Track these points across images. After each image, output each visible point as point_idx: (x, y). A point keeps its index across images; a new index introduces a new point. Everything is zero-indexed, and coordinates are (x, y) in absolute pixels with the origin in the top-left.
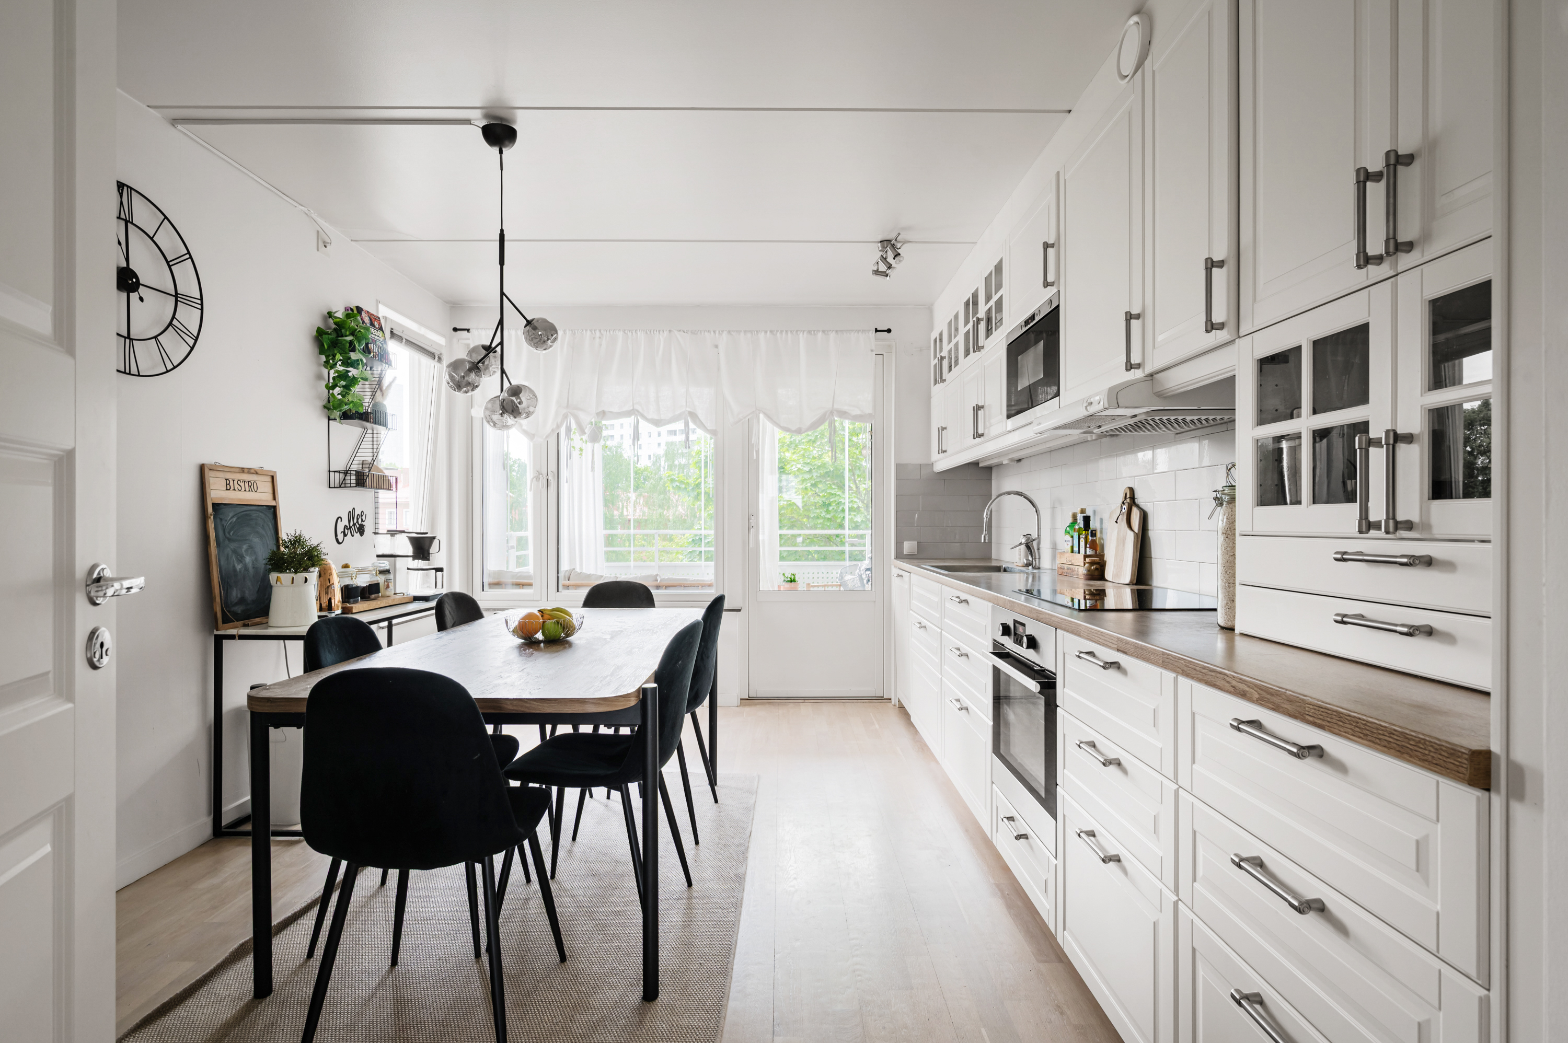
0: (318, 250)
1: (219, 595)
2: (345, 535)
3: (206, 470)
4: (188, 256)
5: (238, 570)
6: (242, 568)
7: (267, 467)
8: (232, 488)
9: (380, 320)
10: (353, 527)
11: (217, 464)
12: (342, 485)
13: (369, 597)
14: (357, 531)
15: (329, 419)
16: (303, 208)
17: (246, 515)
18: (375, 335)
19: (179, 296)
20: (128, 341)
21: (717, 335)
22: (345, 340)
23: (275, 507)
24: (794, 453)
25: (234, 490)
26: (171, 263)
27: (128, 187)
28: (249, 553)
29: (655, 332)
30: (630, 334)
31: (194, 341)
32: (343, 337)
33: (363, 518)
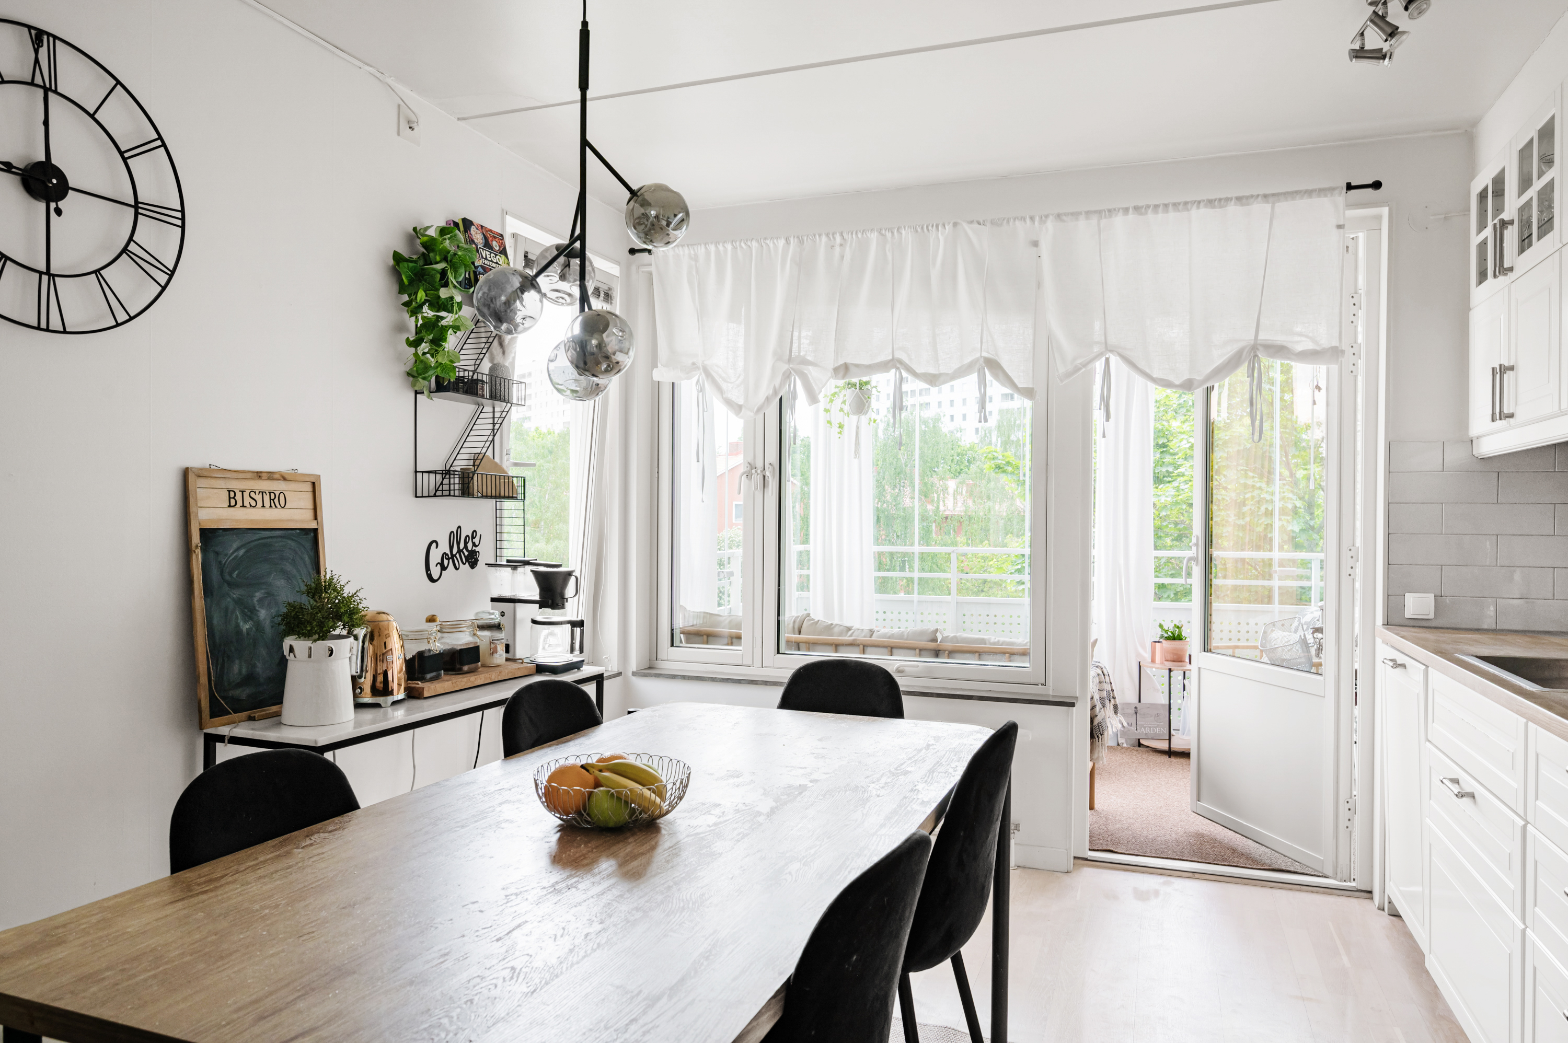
0: (399, 134)
1: (206, 672)
2: (444, 568)
3: (191, 478)
4: (159, 143)
5: (244, 630)
6: (251, 628)
7: (304, 468)
8: (240, 503)
9: (503, 239)
10: (458, 555)
11: (212, 467)
12: (436, 493)
13: (461, 669)
14: (464, 561)
15: (416, 393)
16: (371, 68)
17: (265, 545)
18: (492, 261)
19: (140, 205)
20: (45, 278)
21: (1036, 223)
22: (434, 269)
23: (315, 531)
24: (1184, 422)
25: (243, 506)
26: (126, 155)
27: (49, 35)
28: (266, 604)
29: (930, 228)
30: (889, 235)
31: (167, 277)
32: (432, 264)
33: (476, 541)
